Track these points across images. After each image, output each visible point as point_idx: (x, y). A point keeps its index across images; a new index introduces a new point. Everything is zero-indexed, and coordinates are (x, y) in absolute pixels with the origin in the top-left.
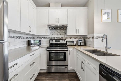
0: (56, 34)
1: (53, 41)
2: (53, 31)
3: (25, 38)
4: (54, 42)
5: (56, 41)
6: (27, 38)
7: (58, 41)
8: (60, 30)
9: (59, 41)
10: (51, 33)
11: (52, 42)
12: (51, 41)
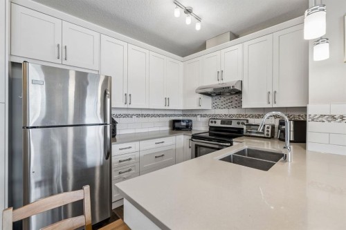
0: (224, 106)
1: (215, 122)
2: (217, 100)
3: (166, 115)
4: (218, 124)
5: (223, 122)
6: (171, 115)
7: (227, 124)
8: (234, 96)
9: (230, 122)
10: (214, 105)
11: (213, 125)
12: (212, 122)
